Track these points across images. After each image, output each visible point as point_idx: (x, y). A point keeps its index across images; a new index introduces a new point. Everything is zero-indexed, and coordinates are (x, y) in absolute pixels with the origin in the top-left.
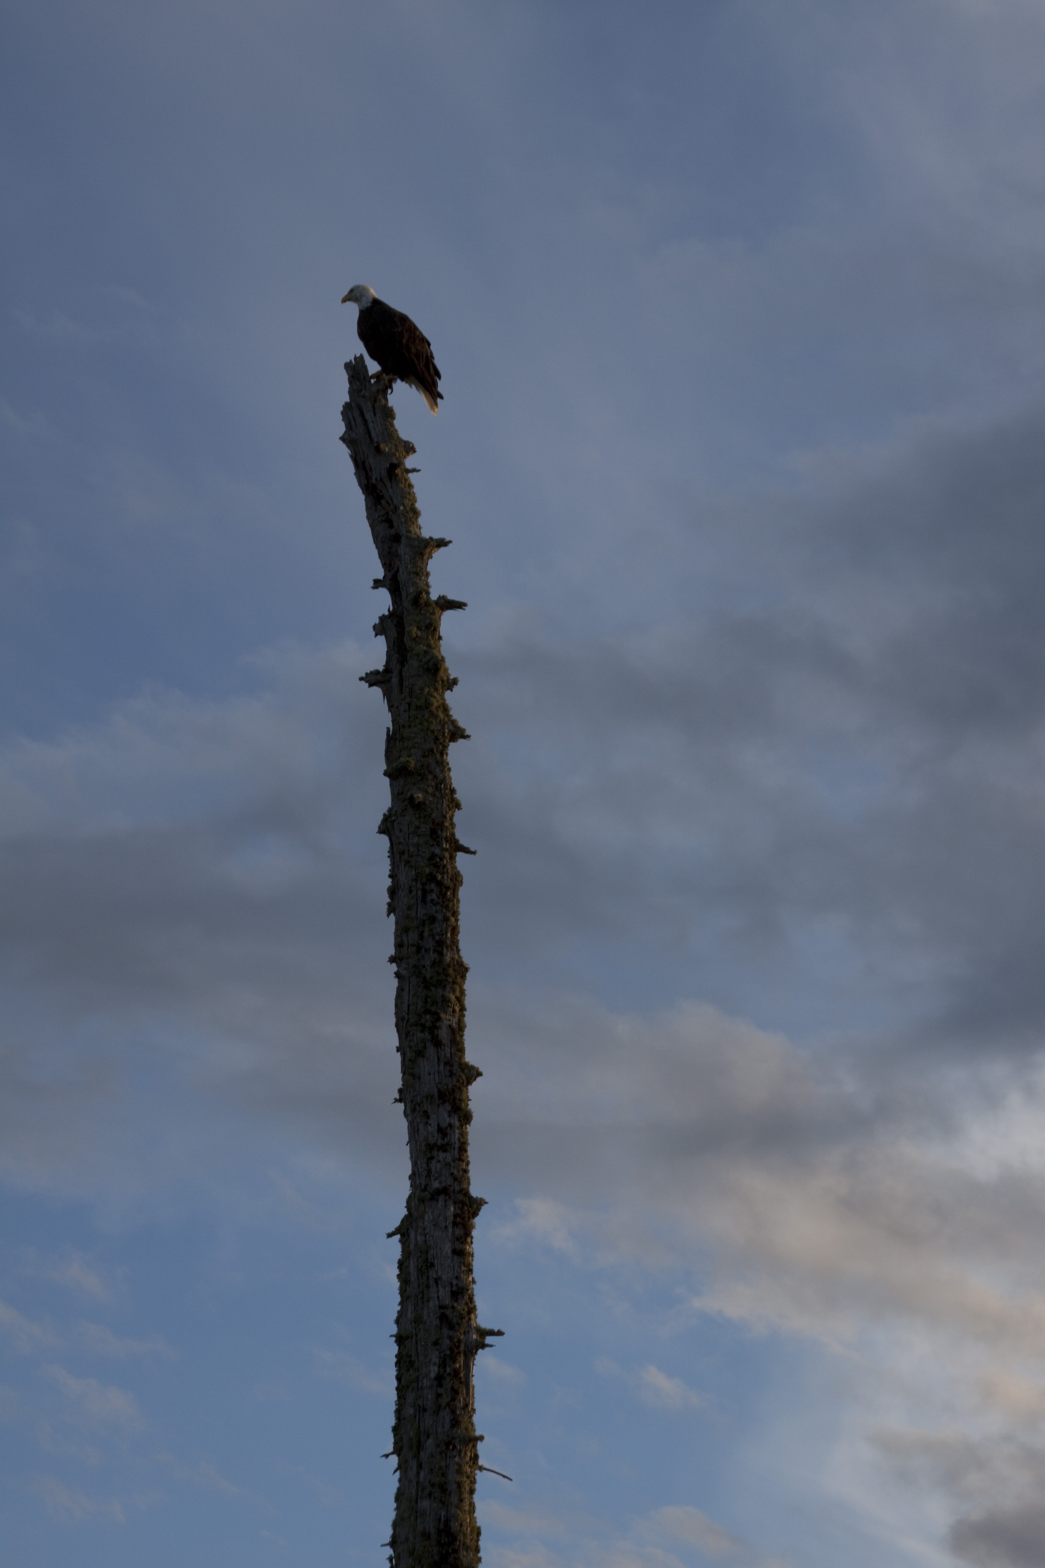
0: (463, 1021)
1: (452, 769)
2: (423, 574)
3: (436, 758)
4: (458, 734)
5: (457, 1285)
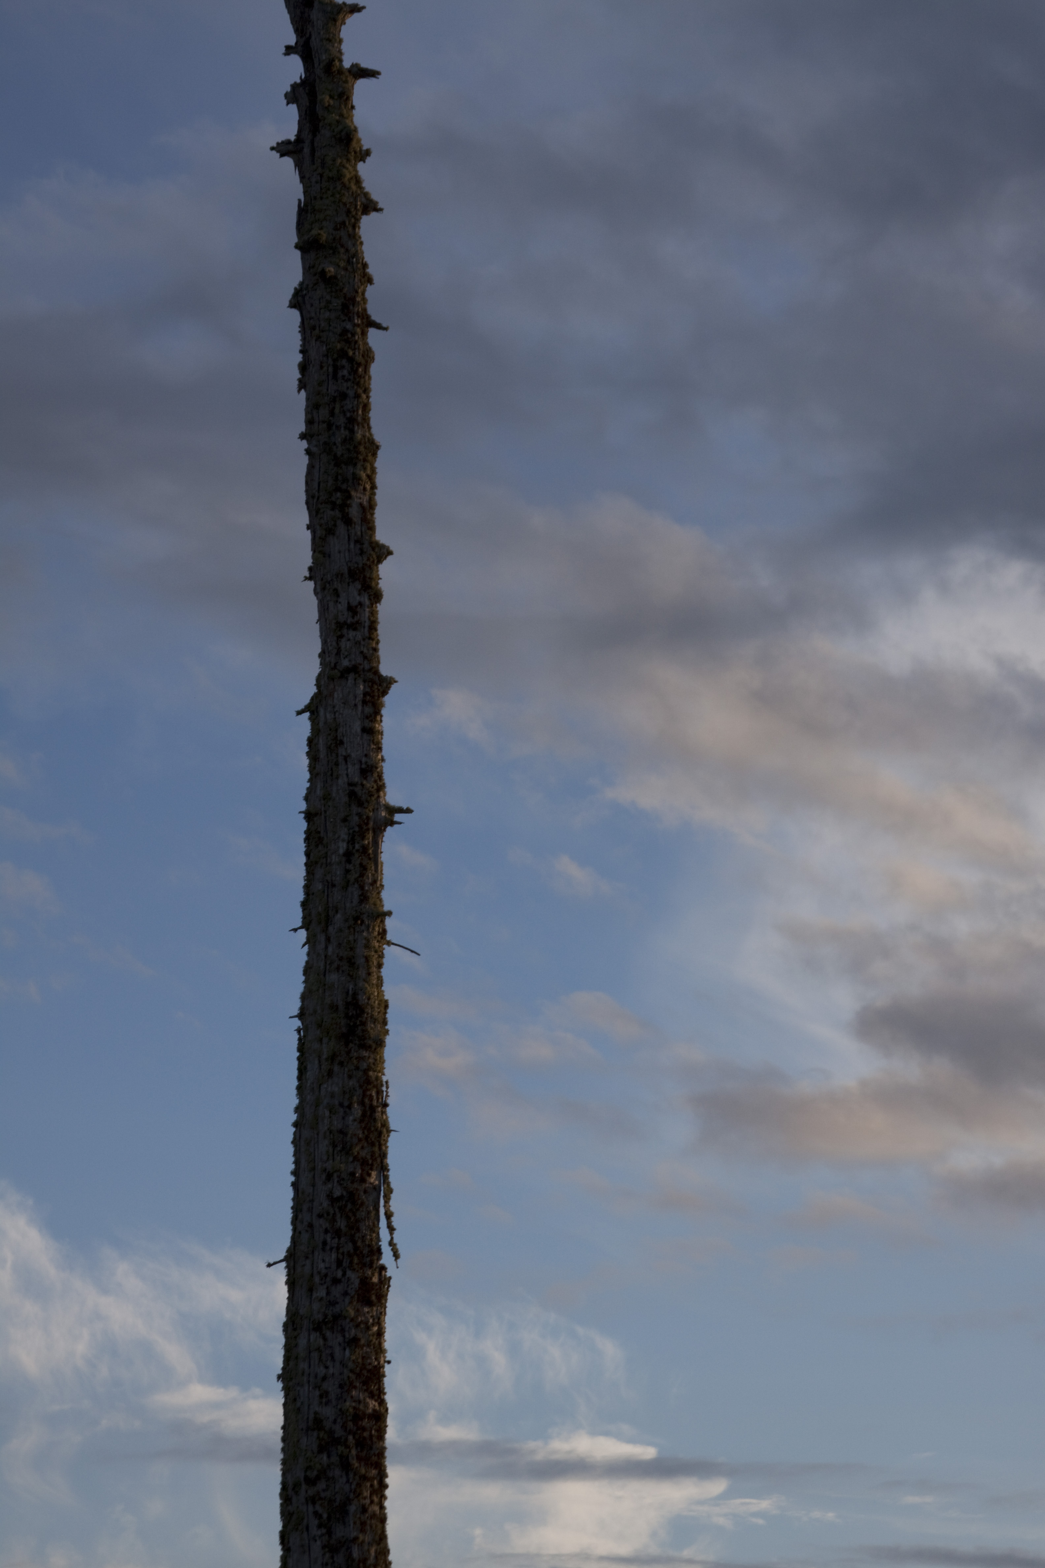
0: (374, 499)
1: (365, 243)
2: (336, 40)
3: (348, 231)
4: (370, 207)
5: (366, 763)
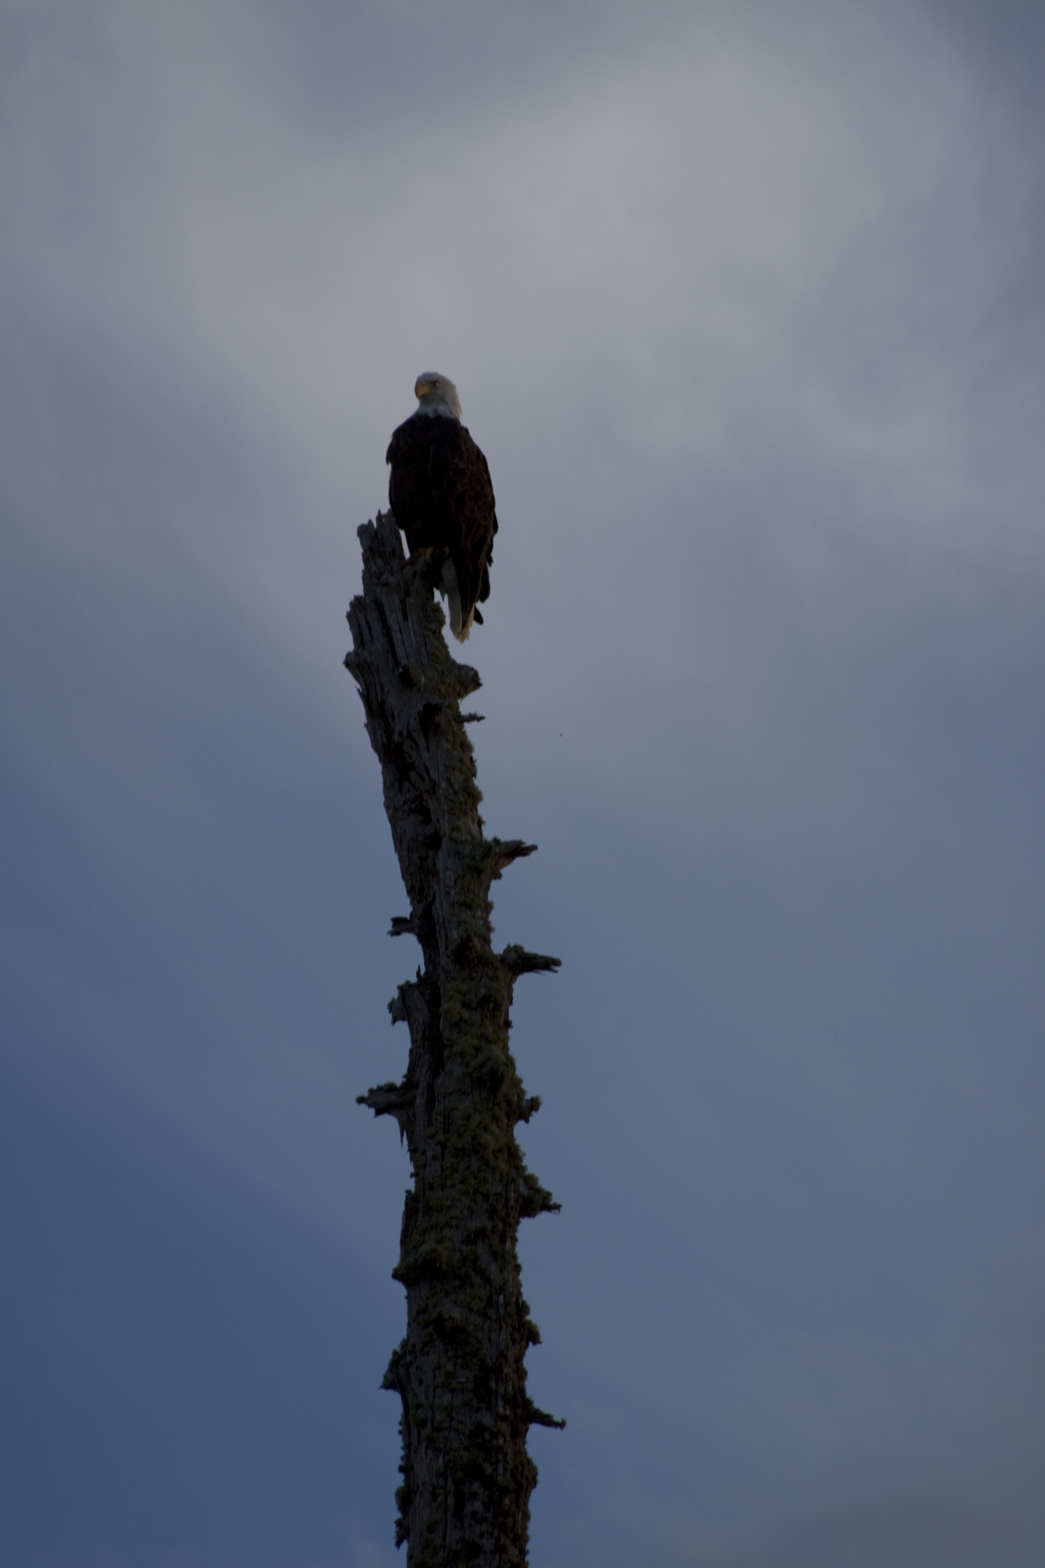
1: (524, 1267)
2: (479, 905)
3: (491, 1246)
4: (536, 1201)
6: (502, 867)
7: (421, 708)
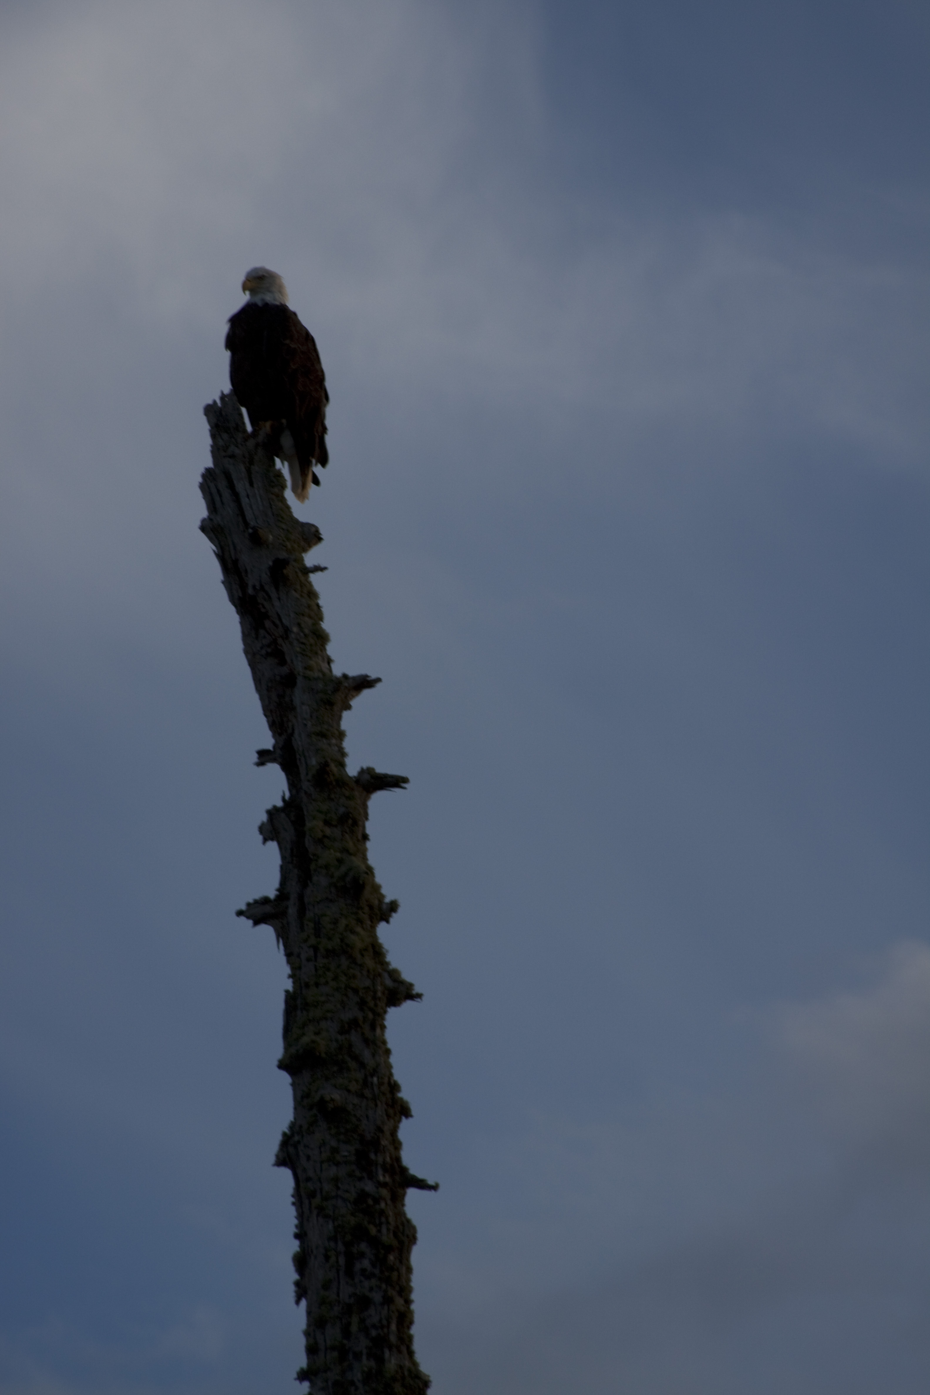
1: (393, 1051)
2: (334, 734)
3: (363, 1034)
4: (400, 992)
6: (351, 699)
7: (271, 563)
